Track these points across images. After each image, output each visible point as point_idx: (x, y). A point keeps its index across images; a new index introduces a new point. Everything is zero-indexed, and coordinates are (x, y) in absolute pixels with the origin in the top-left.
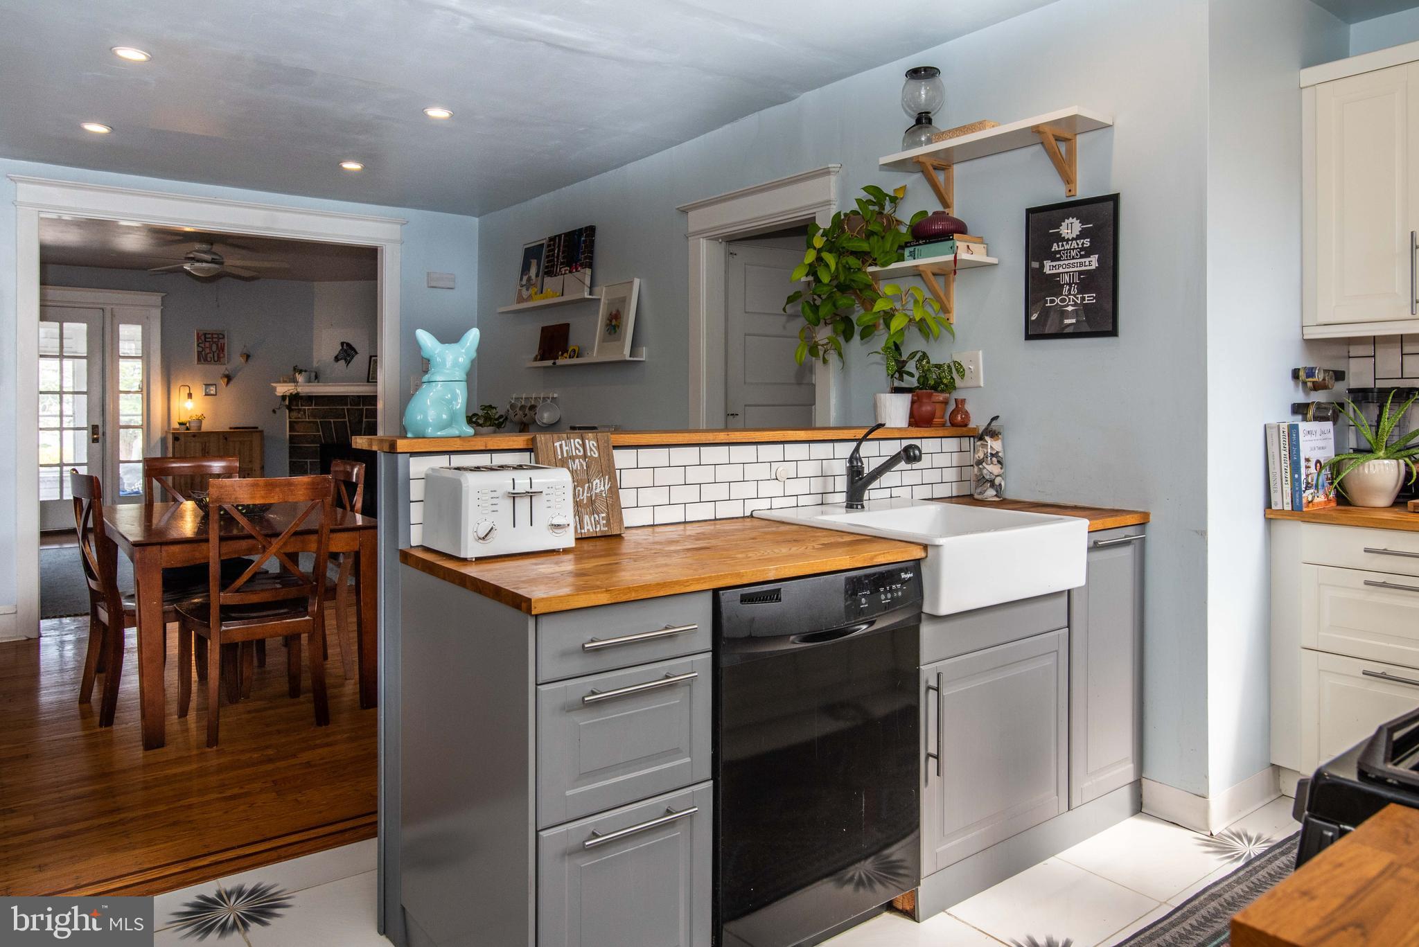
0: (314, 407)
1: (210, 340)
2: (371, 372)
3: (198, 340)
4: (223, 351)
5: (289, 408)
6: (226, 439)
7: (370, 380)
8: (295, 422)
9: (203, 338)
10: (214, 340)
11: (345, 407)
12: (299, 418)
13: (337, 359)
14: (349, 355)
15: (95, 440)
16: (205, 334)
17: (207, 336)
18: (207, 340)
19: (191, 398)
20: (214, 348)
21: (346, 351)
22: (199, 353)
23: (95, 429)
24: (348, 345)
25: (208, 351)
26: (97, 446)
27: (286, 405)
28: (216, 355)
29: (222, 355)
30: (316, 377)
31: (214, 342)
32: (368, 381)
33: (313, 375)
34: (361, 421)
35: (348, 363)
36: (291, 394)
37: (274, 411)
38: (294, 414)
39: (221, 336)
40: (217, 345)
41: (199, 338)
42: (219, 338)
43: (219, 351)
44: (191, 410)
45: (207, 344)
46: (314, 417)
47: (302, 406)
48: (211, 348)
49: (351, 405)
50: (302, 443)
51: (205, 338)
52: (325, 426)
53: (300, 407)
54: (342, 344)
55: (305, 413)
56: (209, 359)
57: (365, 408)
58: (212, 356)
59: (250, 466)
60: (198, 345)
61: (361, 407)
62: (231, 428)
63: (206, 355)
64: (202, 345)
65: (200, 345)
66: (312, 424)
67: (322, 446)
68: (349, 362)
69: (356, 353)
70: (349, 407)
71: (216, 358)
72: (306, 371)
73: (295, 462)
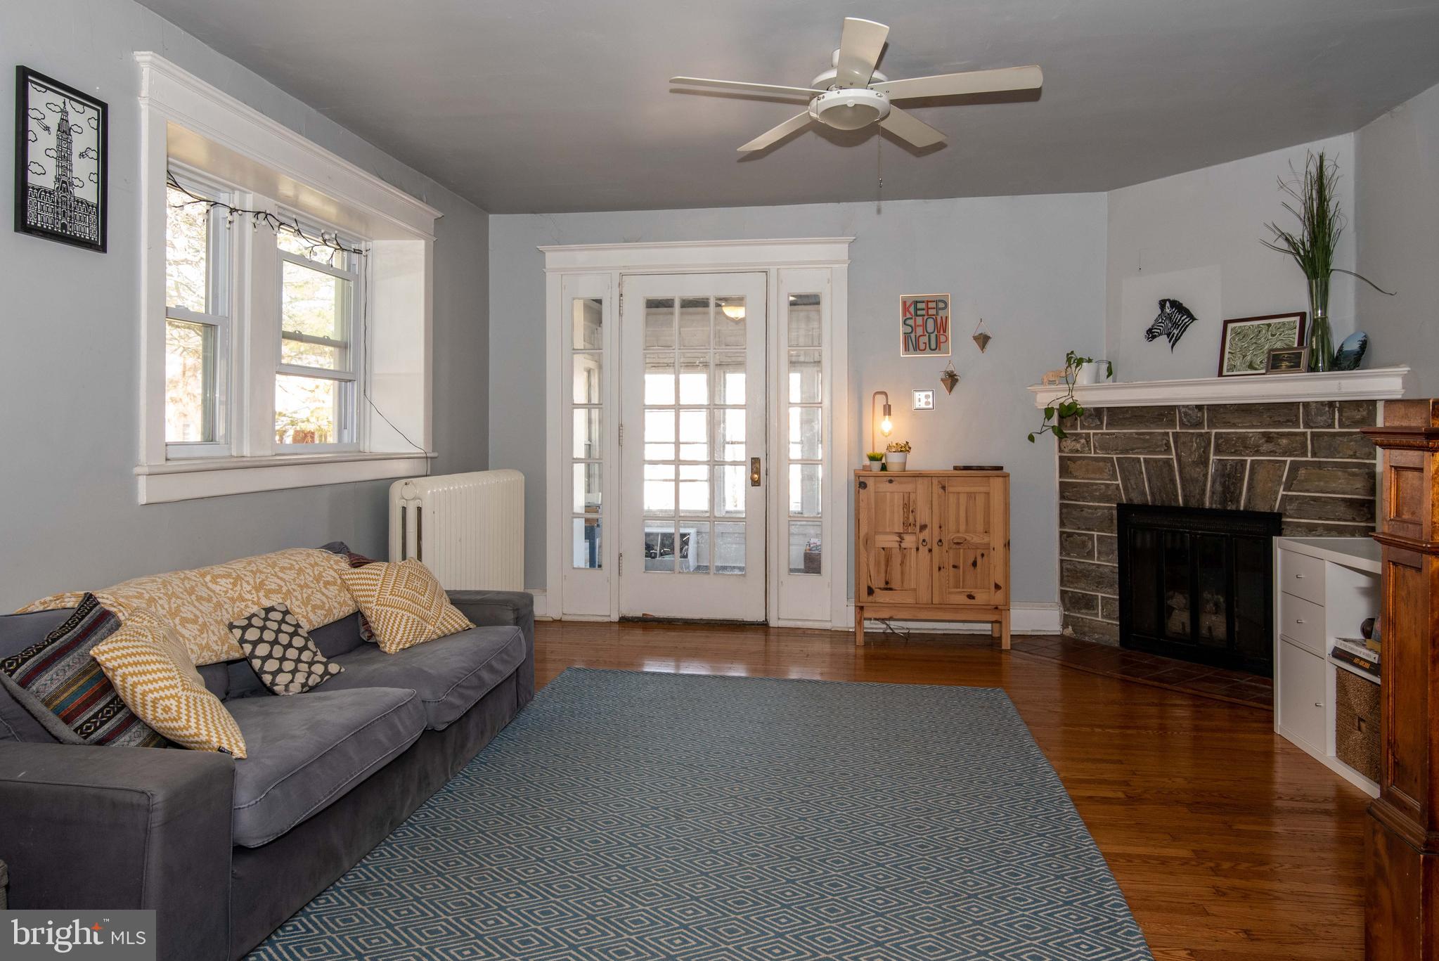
0: (1105, 431)
1: (923, 312)
2: (1227, 356)
3: (904, 314)
4: (945, 331)
5: (1060, 434)
6: (944, 488)
7: (1225, 373)
8: (1069, 459)
9: (912, 309)
10: (931, 312)
11: (1170, 431)
12: (1077, 451)
13: (1151, 334)
14: (1176, 325)
15: (755, 483)
16: (916, 303)
17: (920, 306)
18: (919, 312)
19: (890, 414)
20: (930, 323)
21: (1169, 317)
22: (907, 336)
23: (755, 461)
24: (1176, 305)
25: (920, 331)
26: (759, 490)
27: (1053, 427)
28: (933, 337)
29: (942, 338)
30: (1110, 372)
31: (930, 316)
32: (1220, 374)
33: (1104, 367)
34: (1205, 463)
35: (1174, 340)
36: (1061, 405)
37: (1031, 438)
38: (1069, 444)
39: (941, 303)
40: (935, 321)
41: (905, 309)
42: (937, 309)
43: (939, 332)
44: (890, 433)
45: (919, 321)
46: (1104, 448)
47: (1083, 427)
48: (925, 325)
49: (1182, 425)
50: (1084, 499)
51: (916, 309)
52: (1128, 469)
53: (1079, 431)
54: (1162, 304)
55: (1088, 442)
56: (922, 346)
57: (1214, 431)
58: (927, 341)
59: (986, 540)
60: (905, 323)
61: (1206, 430)
62: (956, 468)
63: (917, 340)
64: (911, 322)
65: (909, 322)
66: (1101, 464)
67: (1121, 507)
68: (1176, 340)
69: (1193, 318)
70: (1178, 430)
71: (933, 346)
72: (1090, 361)
73: (1070, 535)
